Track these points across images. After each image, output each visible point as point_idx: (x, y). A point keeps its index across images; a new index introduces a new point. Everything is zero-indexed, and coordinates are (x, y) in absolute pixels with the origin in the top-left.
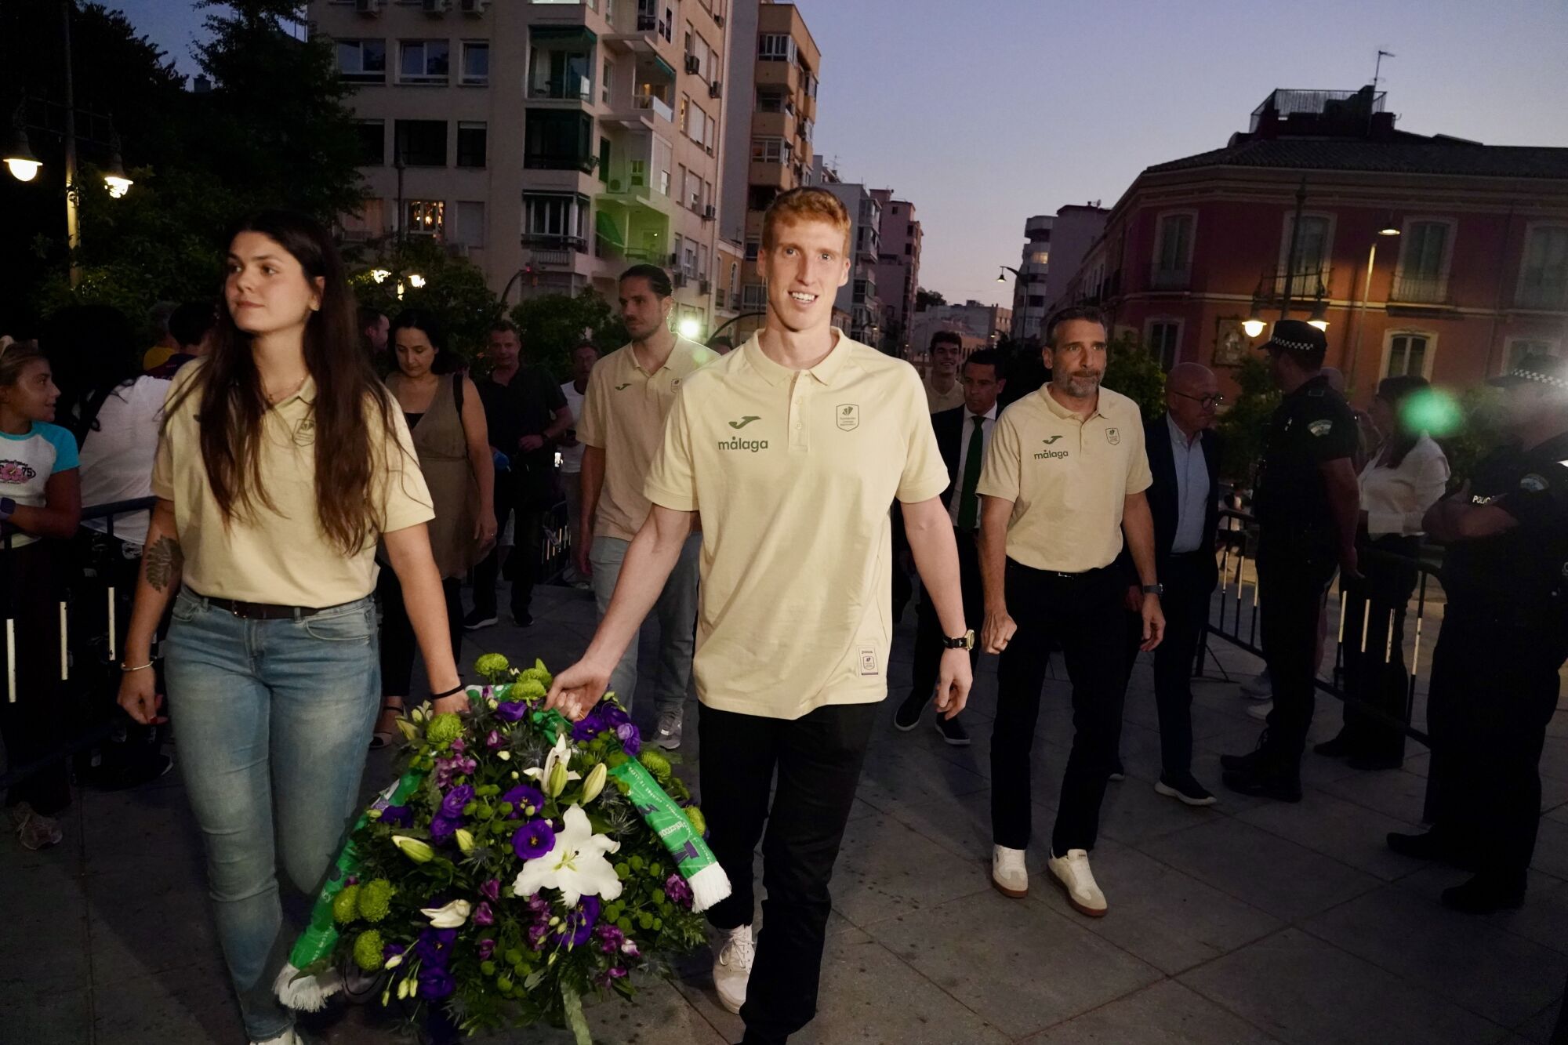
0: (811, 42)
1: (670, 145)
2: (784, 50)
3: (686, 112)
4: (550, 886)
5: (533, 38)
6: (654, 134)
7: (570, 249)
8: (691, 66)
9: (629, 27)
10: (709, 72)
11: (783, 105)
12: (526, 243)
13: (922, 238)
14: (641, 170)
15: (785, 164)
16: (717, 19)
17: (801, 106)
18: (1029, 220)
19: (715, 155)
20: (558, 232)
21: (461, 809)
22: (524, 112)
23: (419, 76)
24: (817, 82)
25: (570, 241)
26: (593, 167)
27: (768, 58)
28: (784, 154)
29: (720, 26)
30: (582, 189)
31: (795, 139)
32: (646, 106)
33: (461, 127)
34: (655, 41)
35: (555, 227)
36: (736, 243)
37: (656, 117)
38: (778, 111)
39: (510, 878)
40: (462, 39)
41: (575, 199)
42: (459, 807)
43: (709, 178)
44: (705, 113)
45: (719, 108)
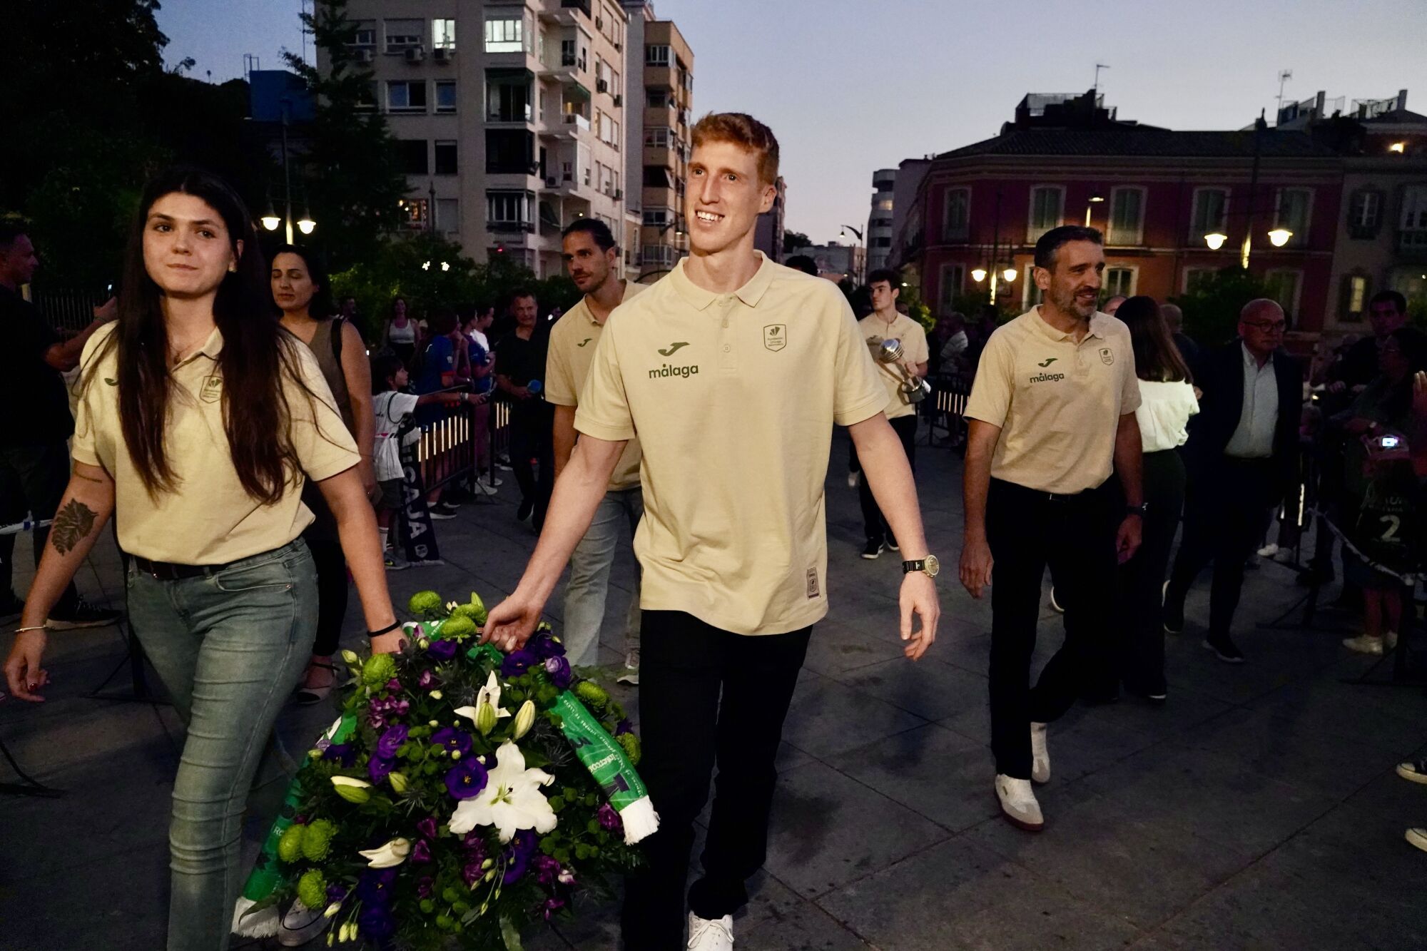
0: (687, 49)
1: (589, 148)
2: (666, 57)
3: (599, 121)
4: (486, 823)
5: (488, 77)
6: (579, 143)
7: (523, 231)
8: (601, 87)
9: (556, 65)
10: (613, 90)
11: (667, 101)
12: (490, 228)
13: (786, 190)
14: (570, 169)
15: (671, 147)
16: (617, 46)
17: (681, 100)
18: (875, 173)
19: (619, 149)
20: (514, 219)
21: (395, 750)
22: (484, 133)
23: (403, 107)
24: (692, 78)
25: (523, 225)
26: (536, 169)
27: (654, 65)
28: (670, 140)
29: (619, 51)
30: (530, 187)
31: (677, 126)
32: (571, 120)
33: (438, 144)
34: (576, 73)
35: (511, 216)
36: (636, 212)
37: (579, 131)
38: (663, 106)
39: (446, 818)
40: (435, 80)
41: (525, 195)
42: (394, 747)
43: (617, 168)
44: (611, 119)
45: (621, 114)
